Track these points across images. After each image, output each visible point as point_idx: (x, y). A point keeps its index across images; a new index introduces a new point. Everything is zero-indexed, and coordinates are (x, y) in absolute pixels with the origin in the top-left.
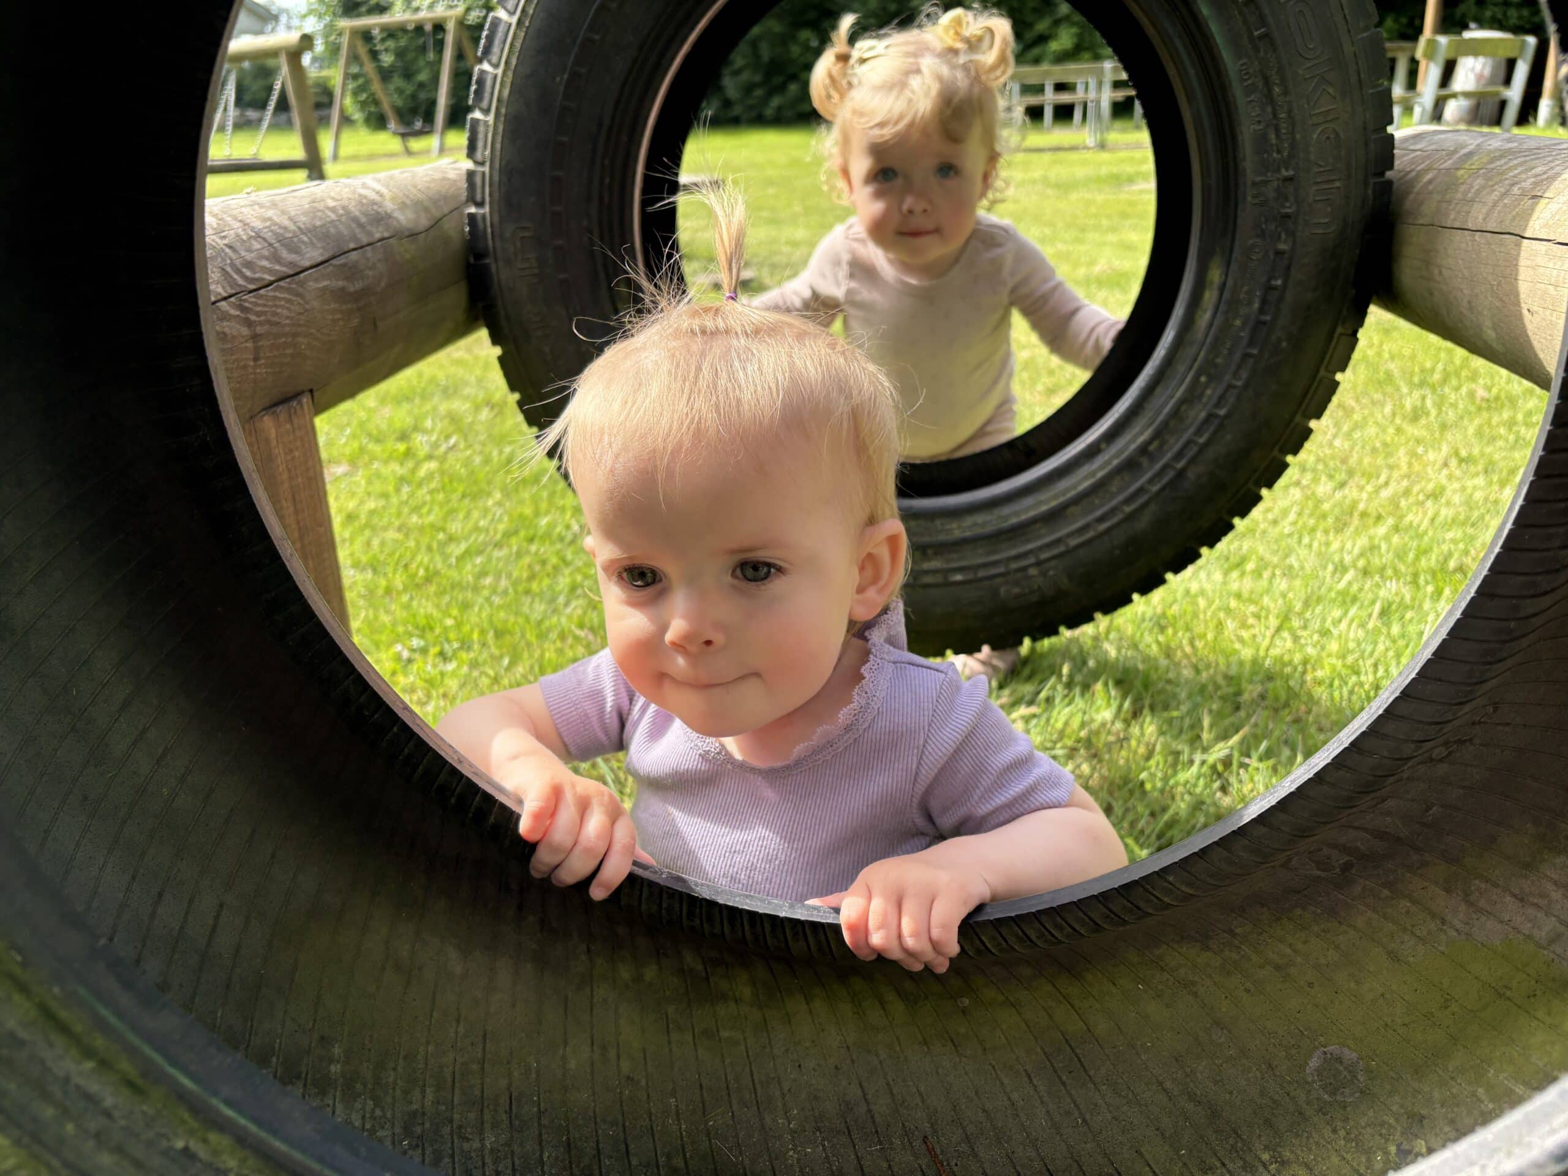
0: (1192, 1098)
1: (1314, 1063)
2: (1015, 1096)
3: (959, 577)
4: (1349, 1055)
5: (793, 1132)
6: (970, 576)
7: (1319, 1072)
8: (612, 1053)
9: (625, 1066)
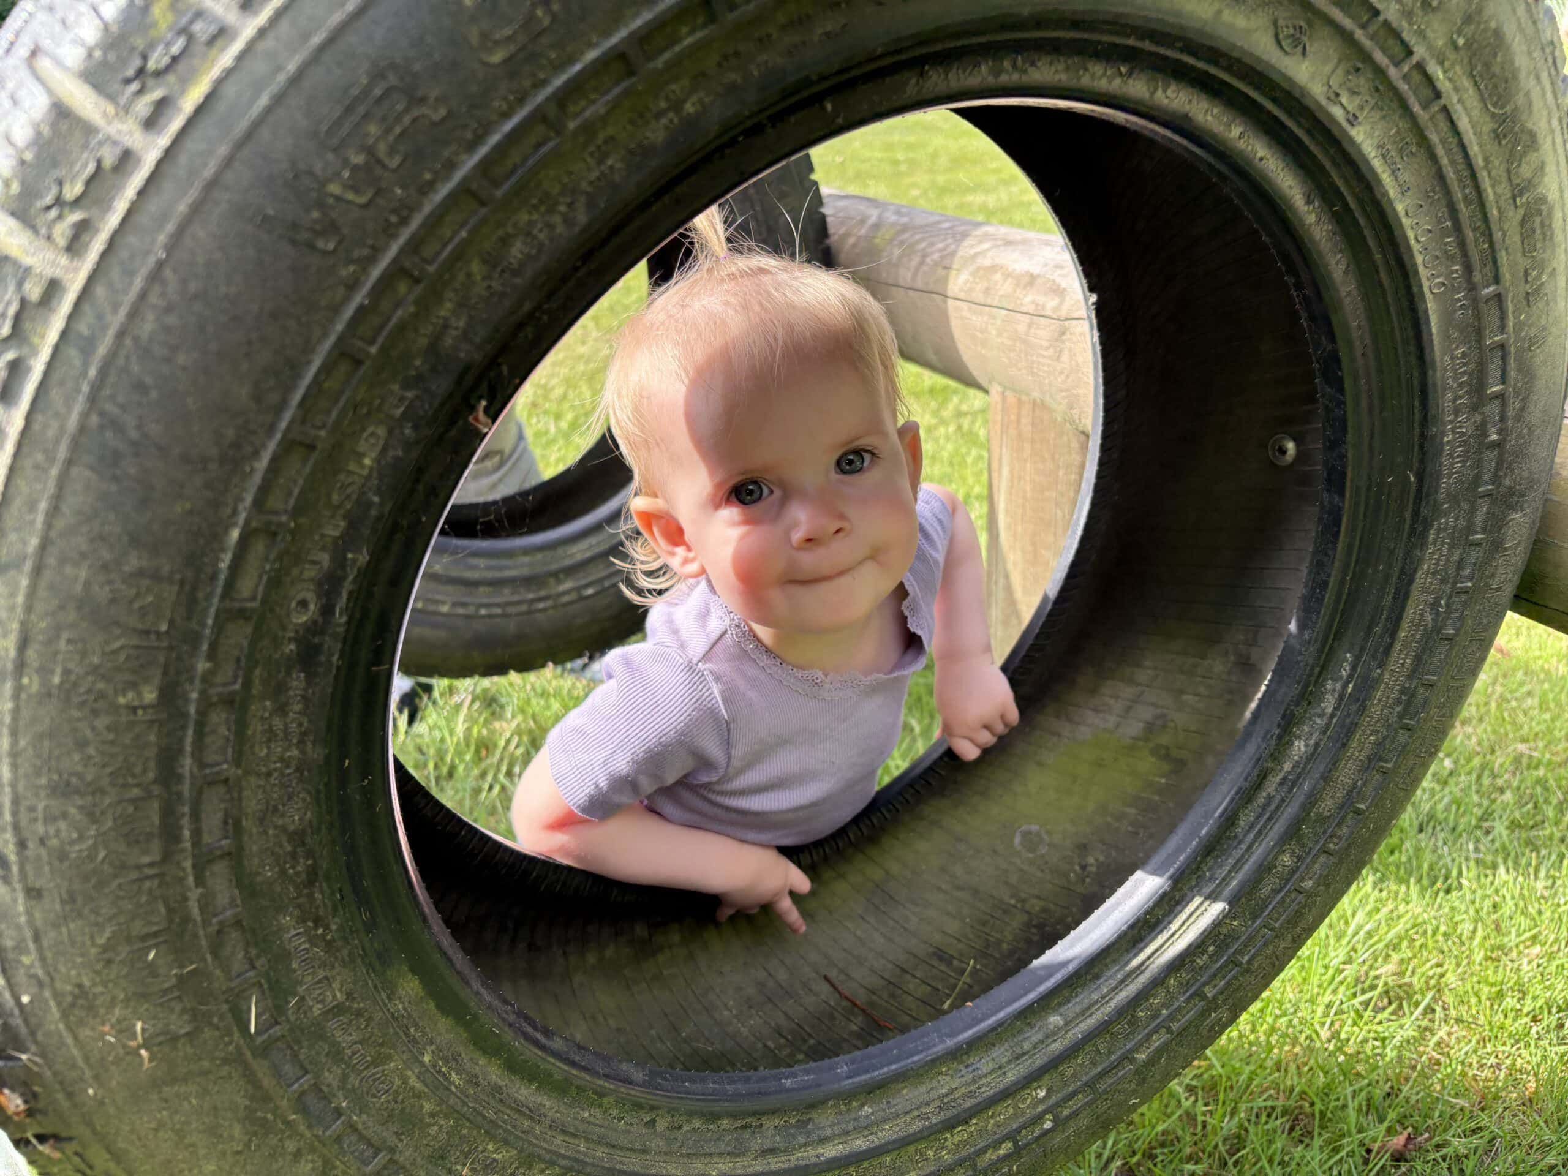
0: (960, 888)
1: (1017, 840)
2: (859, 933)
3: (590, 591)
4: (1034, 828)
5: (736, 1016)
6: (597, 588)
7: (1022, 844)
8: (600, 1018)
9: (612, 1022)
